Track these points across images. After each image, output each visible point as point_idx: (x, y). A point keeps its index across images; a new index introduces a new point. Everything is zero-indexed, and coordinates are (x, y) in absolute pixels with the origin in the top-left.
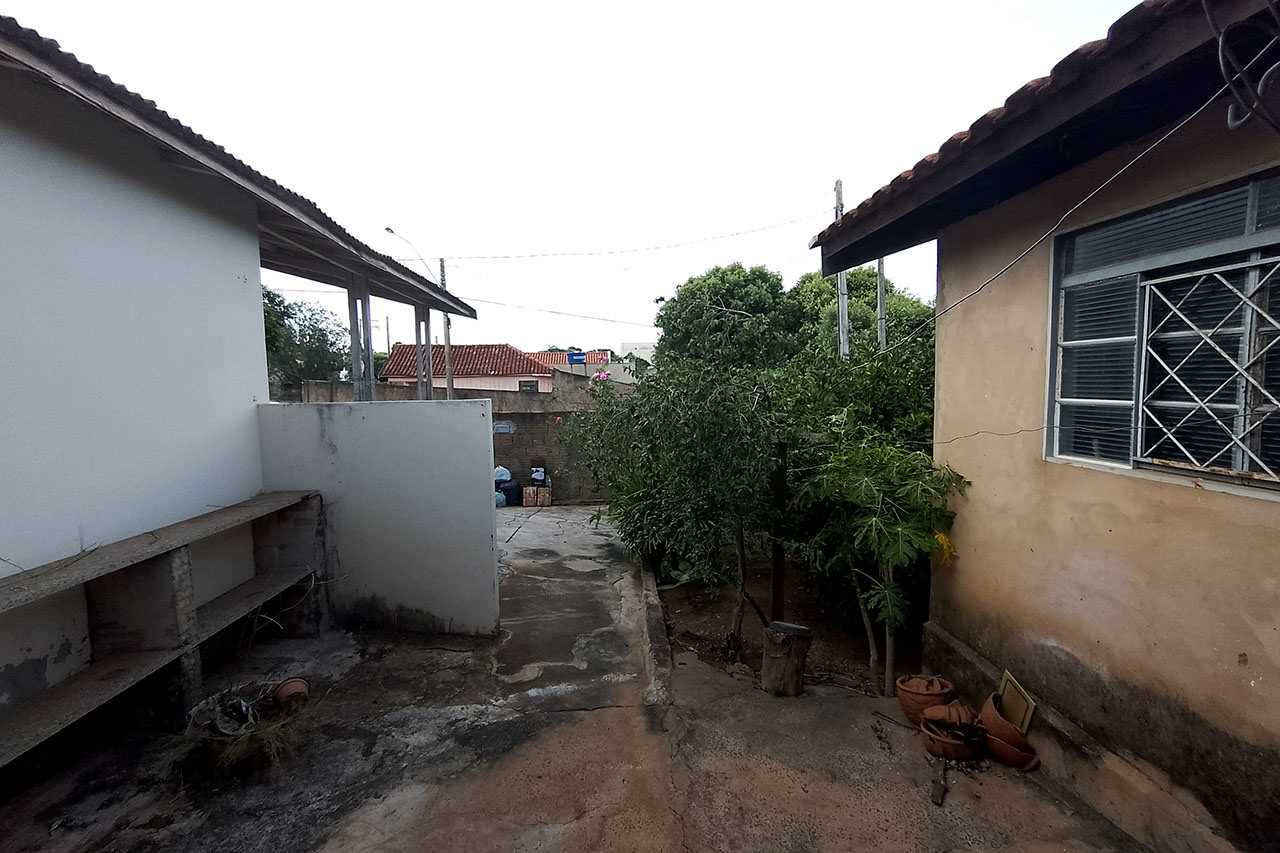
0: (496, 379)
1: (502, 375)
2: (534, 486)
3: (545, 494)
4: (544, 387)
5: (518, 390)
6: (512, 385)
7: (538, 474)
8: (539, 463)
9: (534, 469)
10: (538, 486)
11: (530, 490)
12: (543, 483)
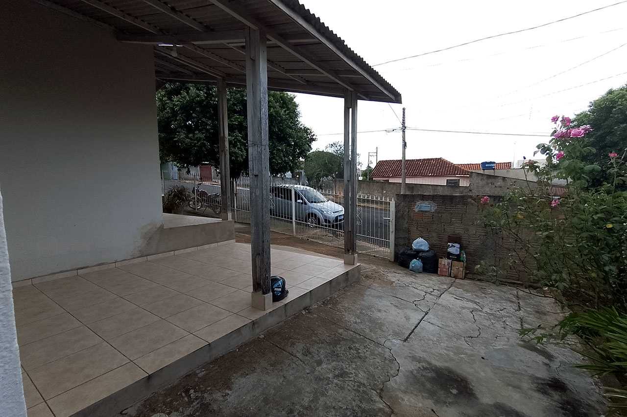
0: (432, 179)
1: (436, 176)
2: (449, 258)
3: (458, 268)
4: (463, 183)
5: (446, 185)
6: (442, 182)
7: (454, 249)
8: (455, 239)
9: (450, 244)
10: (453, 260)
11: (444, 262)
12: (458, 258)
